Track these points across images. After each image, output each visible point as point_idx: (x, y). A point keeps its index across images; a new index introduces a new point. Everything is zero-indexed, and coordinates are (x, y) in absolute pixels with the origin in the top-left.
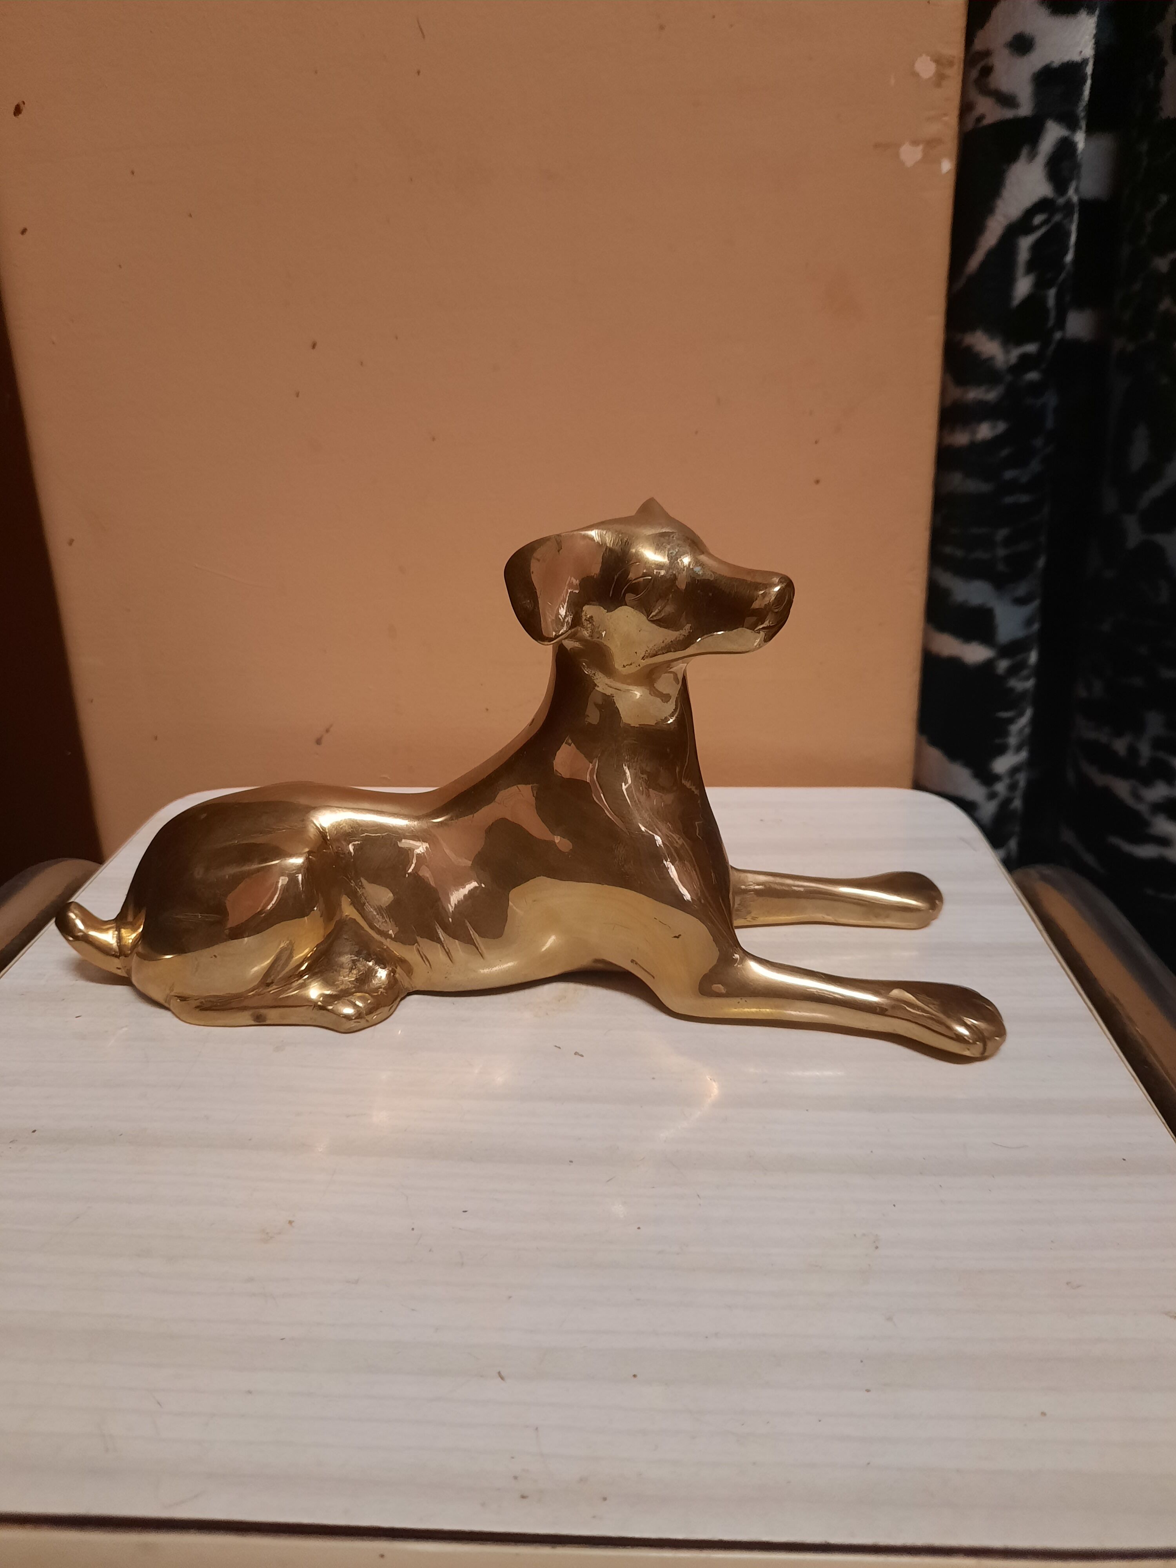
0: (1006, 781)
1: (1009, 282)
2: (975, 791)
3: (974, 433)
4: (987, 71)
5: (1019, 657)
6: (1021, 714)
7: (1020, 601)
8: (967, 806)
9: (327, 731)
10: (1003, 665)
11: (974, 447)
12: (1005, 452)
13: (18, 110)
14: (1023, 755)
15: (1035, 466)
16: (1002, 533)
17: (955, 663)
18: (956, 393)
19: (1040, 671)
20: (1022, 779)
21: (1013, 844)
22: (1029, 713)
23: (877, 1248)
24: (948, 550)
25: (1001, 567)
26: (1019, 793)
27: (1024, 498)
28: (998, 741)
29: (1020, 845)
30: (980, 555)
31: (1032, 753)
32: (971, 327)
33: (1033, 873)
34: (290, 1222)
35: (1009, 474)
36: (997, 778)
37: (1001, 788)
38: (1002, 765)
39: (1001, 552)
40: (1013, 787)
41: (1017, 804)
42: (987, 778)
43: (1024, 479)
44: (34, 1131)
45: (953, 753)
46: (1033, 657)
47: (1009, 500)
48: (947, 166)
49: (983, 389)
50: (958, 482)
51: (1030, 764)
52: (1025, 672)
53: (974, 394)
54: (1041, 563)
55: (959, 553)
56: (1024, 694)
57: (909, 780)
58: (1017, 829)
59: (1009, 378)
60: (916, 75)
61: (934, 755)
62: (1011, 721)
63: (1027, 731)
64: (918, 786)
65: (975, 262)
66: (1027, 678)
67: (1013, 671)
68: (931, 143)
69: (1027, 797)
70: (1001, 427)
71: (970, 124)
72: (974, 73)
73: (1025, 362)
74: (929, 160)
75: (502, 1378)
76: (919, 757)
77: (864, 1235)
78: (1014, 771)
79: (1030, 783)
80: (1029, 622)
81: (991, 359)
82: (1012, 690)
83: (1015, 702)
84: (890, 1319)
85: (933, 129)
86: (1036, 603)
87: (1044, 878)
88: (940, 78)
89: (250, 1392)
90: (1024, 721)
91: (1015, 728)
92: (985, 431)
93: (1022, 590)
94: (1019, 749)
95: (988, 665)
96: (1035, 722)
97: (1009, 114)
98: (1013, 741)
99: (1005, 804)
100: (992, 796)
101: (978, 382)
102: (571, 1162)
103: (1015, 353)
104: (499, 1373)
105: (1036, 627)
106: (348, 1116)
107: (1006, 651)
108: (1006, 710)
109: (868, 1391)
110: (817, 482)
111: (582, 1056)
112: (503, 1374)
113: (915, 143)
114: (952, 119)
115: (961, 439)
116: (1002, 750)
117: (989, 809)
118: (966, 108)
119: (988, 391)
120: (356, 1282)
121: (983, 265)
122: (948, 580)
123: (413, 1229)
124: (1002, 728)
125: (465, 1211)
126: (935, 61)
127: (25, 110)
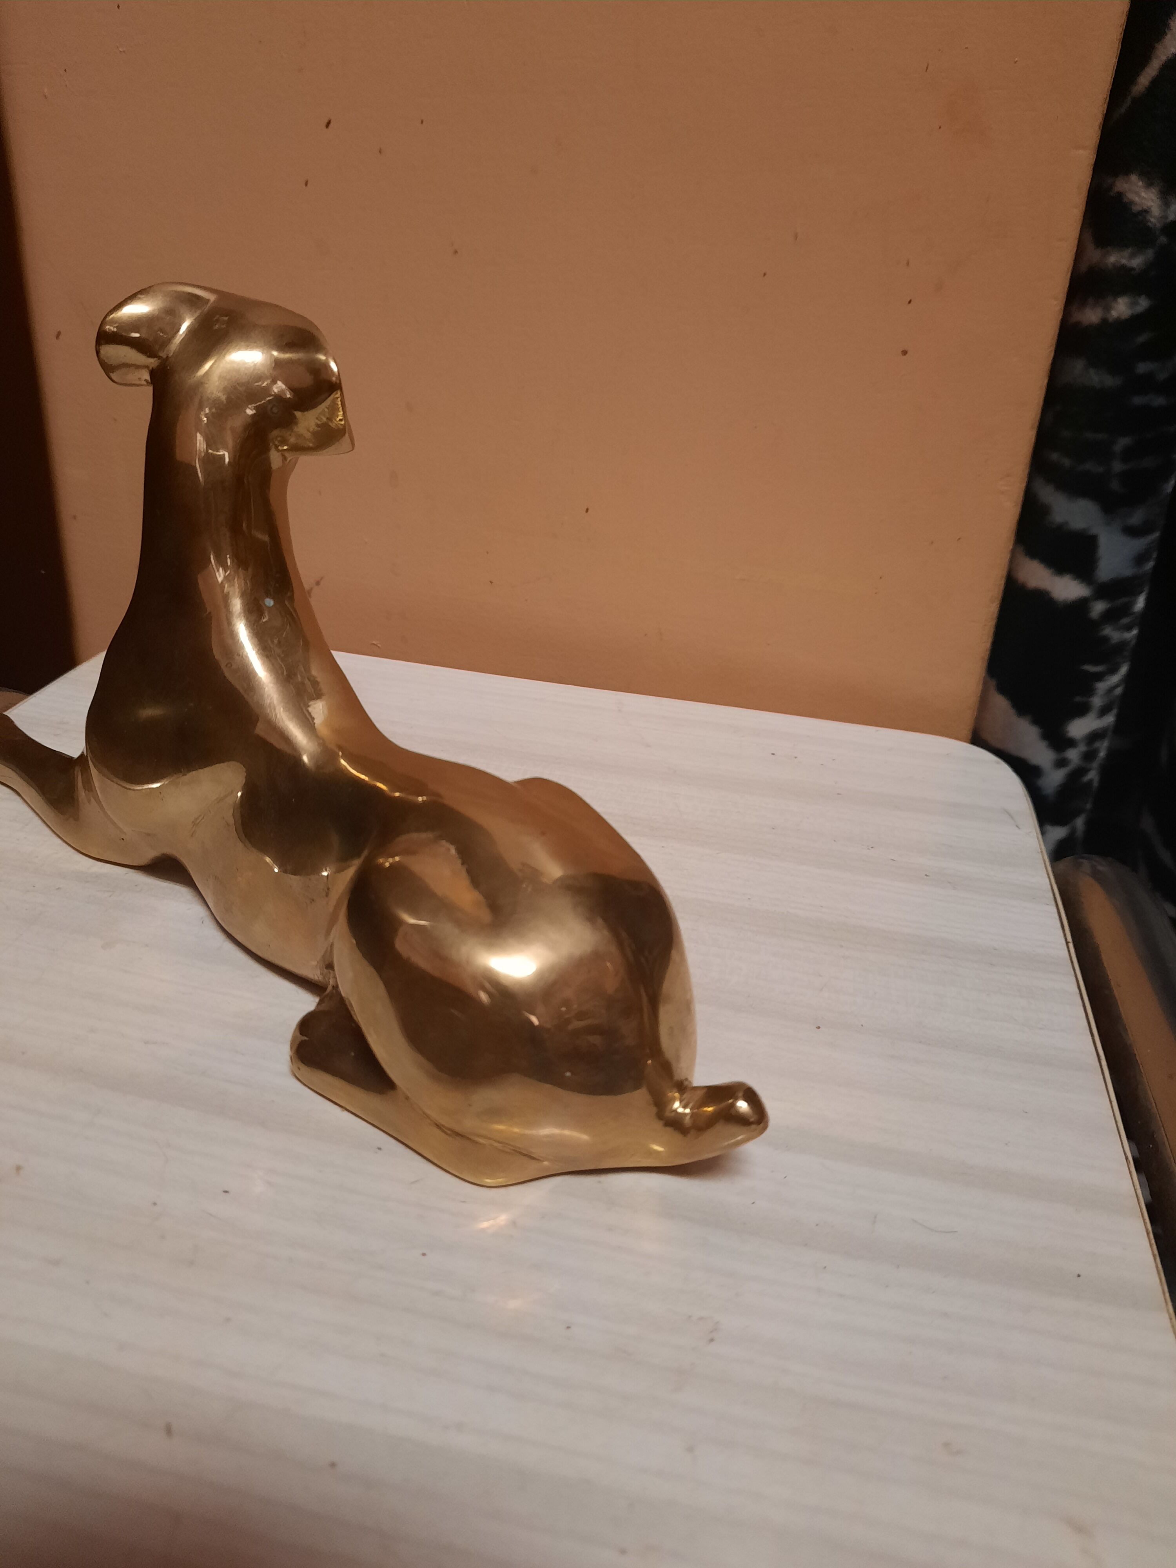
0: (1082, 748)
2: (1041, 754)
3: (1108, 309)
5: (1124, 600)
6: (1113, 671)
7: (1132, 532)
9: (318, 583)
10: (1099, 608)
11: (1105, 328)
12: (1141, 339)
14: (1109, 719)
16: (1123, 442)
17: (1042, 597)
18: (1094, 255)
19: (1145, 620)
20: (1103, 748)
21: (1079, 823)
22: (1124, 670)
23: (712, 1340)
24: (1055, 456)
25: (1115, 485)
26: (1095, 765)
27: (1159, 401)
28: (1078, 699)
30: (1089, 466)
31: (1119, 717)
32: (1126, 169)
33: (1083, 865)
34: (18, 1168)
35: (1143, 368)
36: (1071, 743)
37: (1073, 755)
38: (1079, 728)
39: (1118, 466)
40: (1089, 756)
41: (1093, 775)
42: (1059, 741)
43: (1162, 376)
45: (1022, 707)
46: (1140, 603)
47: (1138, 400)
49: (1127, 253)
50: (1078, 370)
51: (1116, 731)
52: (1125, 621)
53: (1115, 258)
54: (1170, 485)
55: (1067, 462)
56: (1122, 645)
57: (967, 731)
58: (1089, 806)
59: (1163, 240)
61: (1001, 703)
62: (1099, 677)
63: (1119, 691)
64: (977, 739)
65: (1144, 80)
66: (1129, 628)
67: (1110, 617)
69: (1106, 771)
70: (1143, 303)
77: (701, 1319)
78: (1094, 737)
79: (1112, 754)
80: (1140, 559)
81: (1146, 211)
82: (1106, 639)
83: (1108, 655)
84: (690, 1449)
86: (1156, 535)
90: (1115, 679)
91: (1102, 687)
92: (1122, 308)
93: (1137, 518)
94: (1104, 711)
95: (1082, 605)
96: (1129, 680)
98: (1097, 701)
99: (1077, 774)
100: (1061, 763)
101: (1121, 243)
102: (380, 1149)
105: (1151, 564)
106: (146, 1043)
107: (1103, 591)
108: (1096, 663)
110: (905, 353)
115: (1091, 316)
116: (1082, 710)
117: (1052, 781)
119: (1133, 256)
120: (57, 1263)
121: (1155, 82)
122: (1049, 495)
123: (155, 1204)
124: (1087, 685)
125: (226, 1192)
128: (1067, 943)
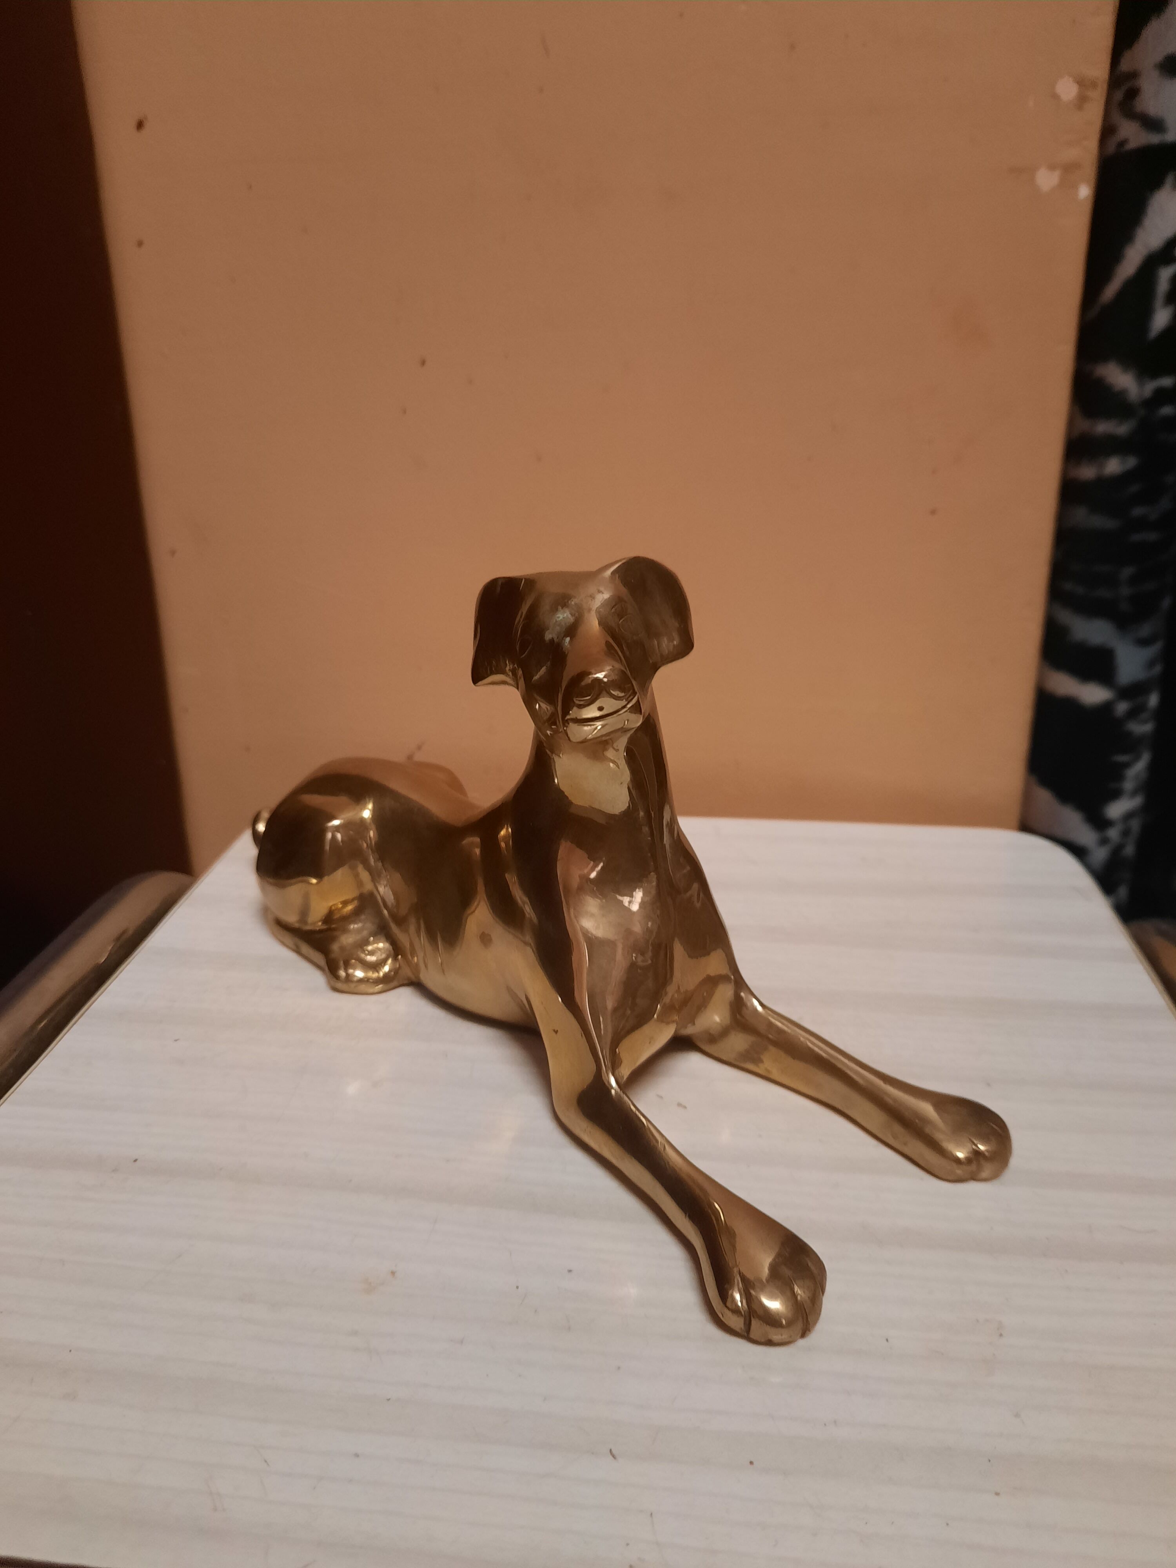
0: (1120, 827)
1: (1147, 313)
2: (1086, 836)
3: (1102, 467)
4: (1133, 93)
5: (1139, 700)
6: (1137, 758)
7: (1143, 642)
8: (1078, 851)
9: (419, 748)
10: (1122, 707)
11: (1102, 483)
12: (1134, 488)
13: (140, 125)
14: (1139, 800)
15: (1165, 504)
16: (1127, 572)
17: (1070, 704)
18: (1084, 425)
19: (1160, 715)
20: (1135, 825)
21: (1123, 892)
22: (1145, 758)
23: (1001, 1335)
24: (1068, 586)
25: (1125, 606)
26: (1131, 840)
27: (1152, 536)
28: (1112, 785)
29: (1131, 892)
30: (1102, 593)
31: (1148, 799)
32: (1104, 358)
33: (1149, 926)
34: (393, 1273)
35: (1138, 511)
36: (1110, 823)
37: (1113, 833)
38: (1116, 810)
39: (1125, 591)
40: (1126, 833)
41: (1129, 850)
42: (1099, 823)
43: (1153, 517)
44: (135, 1161)
45: (1065, 796)
46: (1153, 700)
47: (1137, 537)
48: (1085, 192)
49: (1113, 423)
50: (1082, 517)
51: (1146, 809)
52: (1144, 716)
53: (1103, 427)
54: (1166, 603)
55: (1080, 590)
56: (1142, 738)
57: (1015, 821)
58: (1128, 876)
59: (1142, 412)
60: (1055, 97)
61: (1044, 797)
62: (1127, 765)
63: (1144, 775)
64: (1025, 827)
65: (1110, 291)
66: (1145, 722)
67: (1133, 714)
68: (1069, 169)
69: (1140, 845)
70: (1131, 462)
71: (1111, 148)
72: (1119, 95)
73: (1161, 397)
74: (1067, 185)
75: (614, 1456)
76: (1027, 799)
77: (986, 1320)
78: (1129, 816)
79: (1143, 831)
80: (1151, 664)
81: (1124, 391)
82: (1130, 733)
83: (1132, 745)
84: (1017, 1415)
85: (1072, 154)
86: (1159, 645)
87: (1163, 934)
88: (1082, 100)
89: (357, 1455)
90: (1141, 765)
91: (1130, 772)
92: (1114, 466)
93: (1145, 630)
94: (1134, 793)
95: (1106, 708)
96: (1153, 767)
97: (1154, 139)
98: (1128, 785)
99: (1117, 850)
100: (1104, 841)
101: (1108, 414)
103: (1150, 387)
104: (611, 1450)
105: (1158, 669)
107: (1125, 693)
108: (1122, 754)
109: (997, 1494)
110: (934, 513)
111: (685, 1107)
112: (614, 1452)
113: (1052, 167)
114: (1092, 145)
115: (1087, 472)
116: (1115, 795)
117: (1100, 855)
118: (1107, 131)
119: (1118, 425)
120: (462, 1342)
121: (1119, 295)
122: (1067, 618)
123: (518, 1287)
124: (1117, 772)
125: (570, 1271)
126: (1078, 83)
127: (147, 126)
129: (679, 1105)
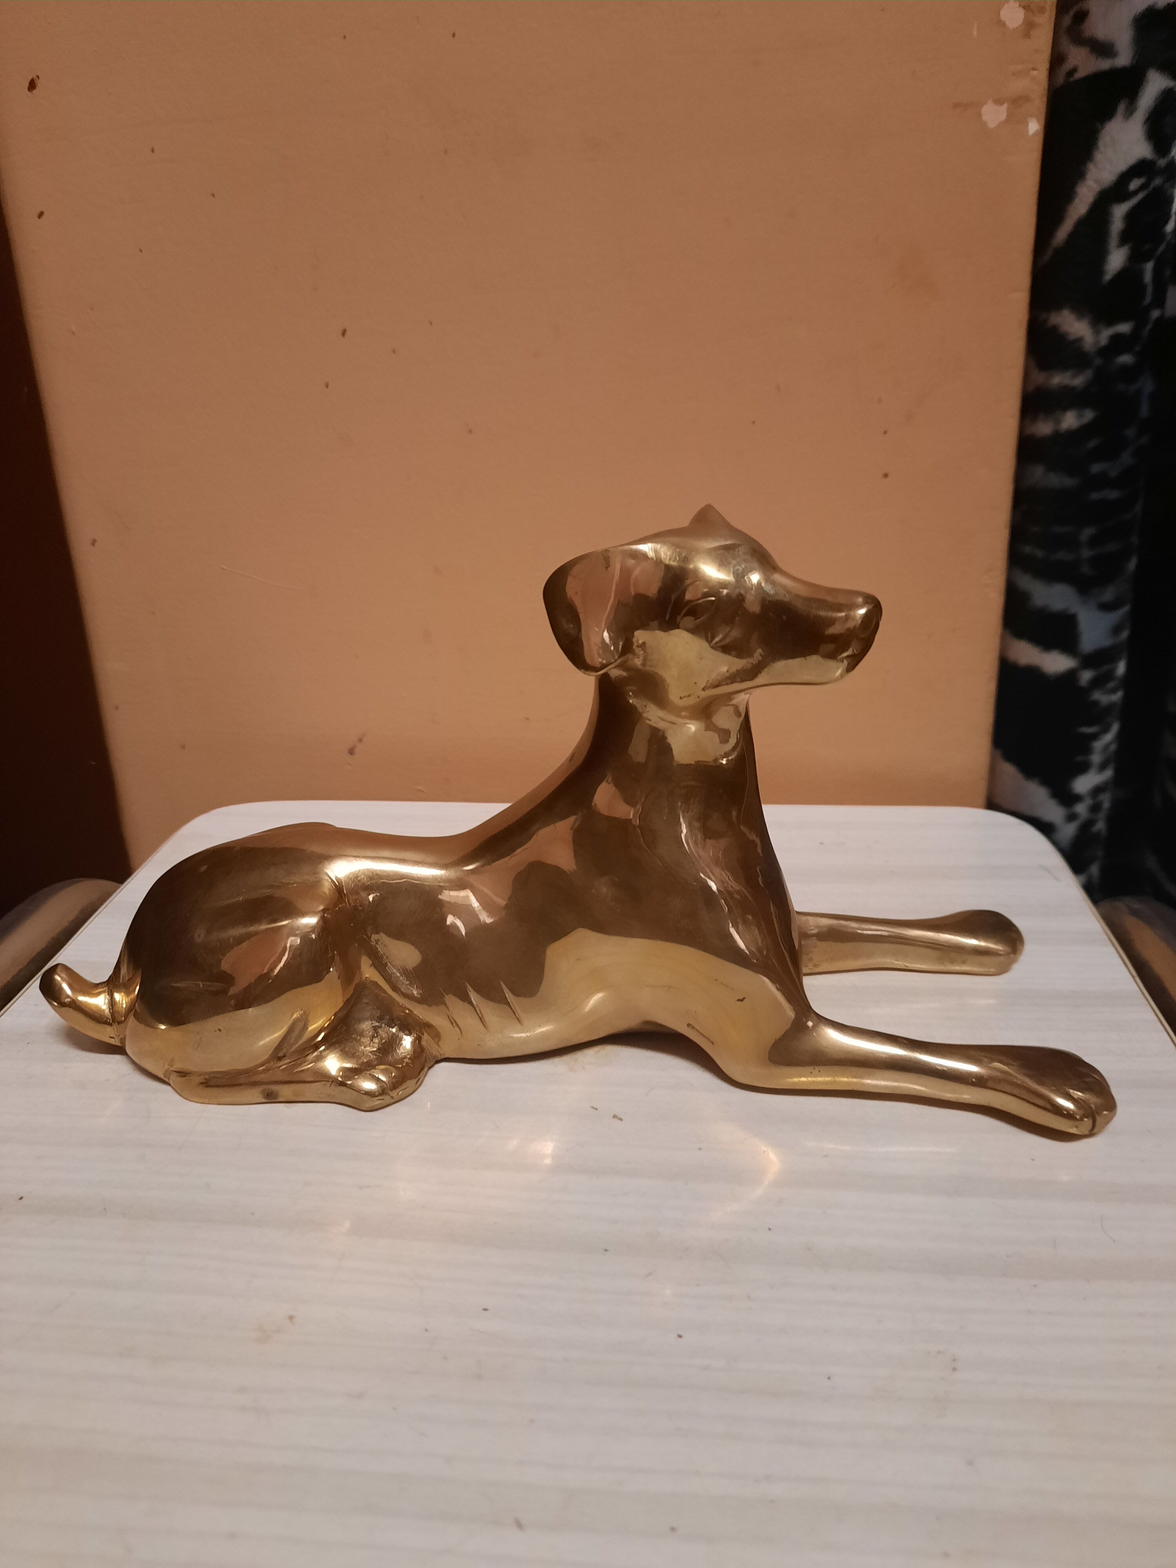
0: (1089, 802)
1: (1101, 255)
2: (1053, 812)
3: (1058, 422)
4: (1081, 16)
5: (1106, 668)
6: (1106, 730)
7: (1106, 607)
8: (1045, 828)
9: (361, 740)
10: (1086, 676)
11: (1058, 437)
12: (1092, 444)
13: (32, 86)
14: (1108, 774)
15: (1126, 458)
16: (1088, 532)
17: (1033, 673)
18: (1039, 378)
19: (1127, 682)
20: (1106, 800)
21: (1095, 870)
22: (1115, 728)
23: (954, 1369)
24: (1027, 549)
25: (1086, 569)
26: (1102, 815)
27: (1113, 494)
28: (1079, 758)
29: (1103, 870)
30: (1062, 555)
31: (1118, 771)
32: (1058, 307)
33: (1119, 905)
34: (291, 1318)
35: (1096, 468)
36: (1078, 798)
37: (1081, 809)
38: (1083, 784)
39: (1086, 553)
40: (1095, 808)
41: (1100, 826)
42: (1067, 798)
43: (1113, 473)
44: (21, 1198)
45: (1029, 770)
46: (1121, 668)
47: (1095, 496)
48: (1034, 127)
49: (1069, 374)
50: (1038, 474)
51: (1115, 784)
52: (1111, 685)
53: (1059, 380)
54: (1132, 565)
55: (1039, 553)
56: (1110, 707)
57: (982, 799)
58: (1100, 853)
59: (1098, 361)
60: (1000, 24)
61: (1009, 770)
62: (1095, 737)
63: (1113, 747)
64: (992, 805)
65: (1062, 233)
66: (1114, 691)
67: (1098, 683)
68: (1017, 102)
69: (1111, 820)
70: (1089, 415)
71: (1061, 79)
72: (1067, 20)
73: (1118, 344)
74: (1015, 120)
75: (520, 1526)
76: (993, 774)
77: (939, 1352)
78: (1097, 790)
79: (1115, 804)
80: (1116, 630)
81: (1080, 340)
82: (1096, 703)
83: (1100, 716)
84: (970, 1463)
85: (1018, 86)
86: (1126, 608)
87: (1134, 913)
88: (1029, 27)
89: (233, 1535)
90: (1109, 737)
91: (1098, 745)
92: (1070, 420)
93: (1108, 595)
94: (1103, 767)
95: (1070, 676)
96: (1121, 736)
97: (1105, 64)
98: (1096, 758)
99: (1086, 827)
100: (1071, 817)
101: (1063, 366)
102: (606, 1250)
103: (1106, 334)
104: (517, 1519)
105: (1125, 634)
106: (361, 1188)
107: (1089, 661)
108: (1090, 724)
109: (946, 1557)
110: (886, 476)
111: (621, 1120)
112: (521, 1522)
113: (998, 102)
114: (1041, 74)
115: (1044, 428)
116: (1083, 768)
117: (1068, 831)
118: (1056, 60)
119: (1074, 377)
120: (360, 1396)
121: (1072, 236)
122: (1026, 582)
123: (426, 1330)
124: (1084, 745)
125: (485, 1310)
126: (1024, 8)
127: (40, 84)
128: (1133, 977)
129: (615, 1117)
